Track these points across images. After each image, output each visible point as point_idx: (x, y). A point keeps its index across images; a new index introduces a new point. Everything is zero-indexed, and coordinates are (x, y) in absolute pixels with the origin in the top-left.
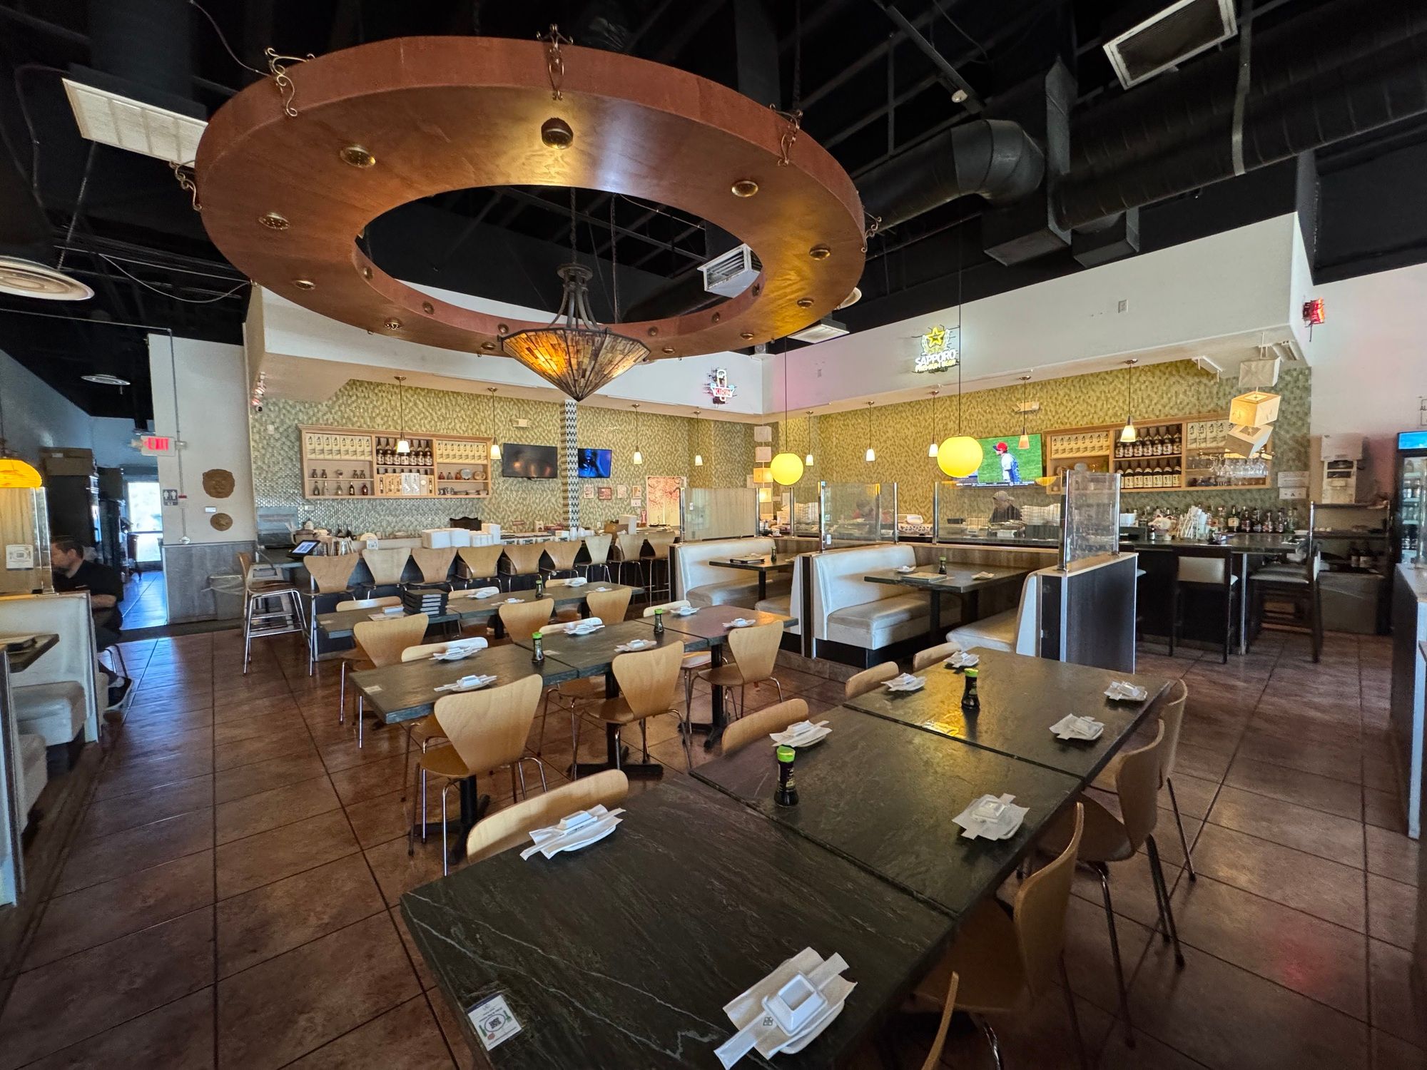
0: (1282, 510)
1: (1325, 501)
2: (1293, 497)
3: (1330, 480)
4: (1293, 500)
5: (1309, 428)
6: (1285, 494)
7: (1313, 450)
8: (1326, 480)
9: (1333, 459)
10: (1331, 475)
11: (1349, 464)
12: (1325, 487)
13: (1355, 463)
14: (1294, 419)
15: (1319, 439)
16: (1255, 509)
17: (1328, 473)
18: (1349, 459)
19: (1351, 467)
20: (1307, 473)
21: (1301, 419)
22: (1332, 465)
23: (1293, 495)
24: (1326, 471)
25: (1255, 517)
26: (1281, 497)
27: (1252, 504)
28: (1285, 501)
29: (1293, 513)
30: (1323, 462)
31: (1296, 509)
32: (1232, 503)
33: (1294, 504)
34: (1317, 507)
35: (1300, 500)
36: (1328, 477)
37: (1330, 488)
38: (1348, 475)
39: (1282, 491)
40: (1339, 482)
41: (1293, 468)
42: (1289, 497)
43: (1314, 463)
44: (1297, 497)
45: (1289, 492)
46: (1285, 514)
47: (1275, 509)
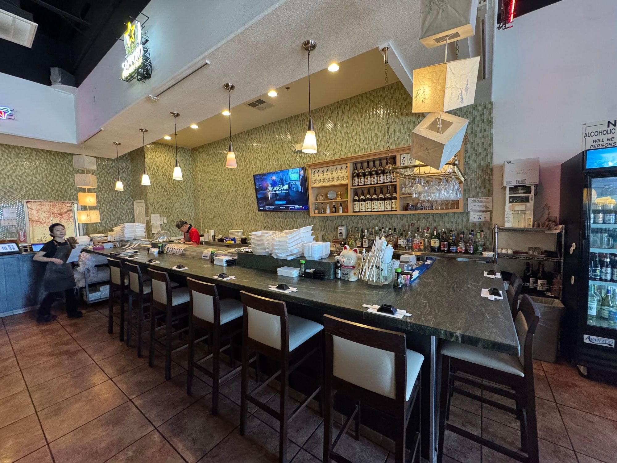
0: (471, 232)
1: (508, 225)
2: (480, 220)
3: (511, 204)
4: (480, 223)
5: (491, 158)
6: (474, 218)
7: (495, 178)
8: (508, 205)
9: (514, 184)
10: (512, 200)
11: (527, 189)
12: (507, 210)
13: (533, 188)
14: (480, 150)
15: (502, 168)
16: (451, 231)
17: (510, 197)
18: (527, 184)
19: (530, 192)
20: (490, 198)
21: (485, 150)
22: (514, 189)
23: (480, 218)
24: (508, 196)
25: (451, 238)
26: (470, 221)
27: (449, 226)
28: (474, 224)
29: (481, 235)
30: (505, 188)
31: (482, 231)
32: (435, 225)
33: (481, 226)
34: (500, 229)
35: (485, 223)
36: (510, 202)
37: (511, 212)
38: (527, 200)
39: (472, 215)
40: (519, 207)
41: (480, 194)
42: (476, 220)
43: (496, 188)
44: (483, 220)
45: (477, 215)
46: (474, 235)
47: (466, 231)
